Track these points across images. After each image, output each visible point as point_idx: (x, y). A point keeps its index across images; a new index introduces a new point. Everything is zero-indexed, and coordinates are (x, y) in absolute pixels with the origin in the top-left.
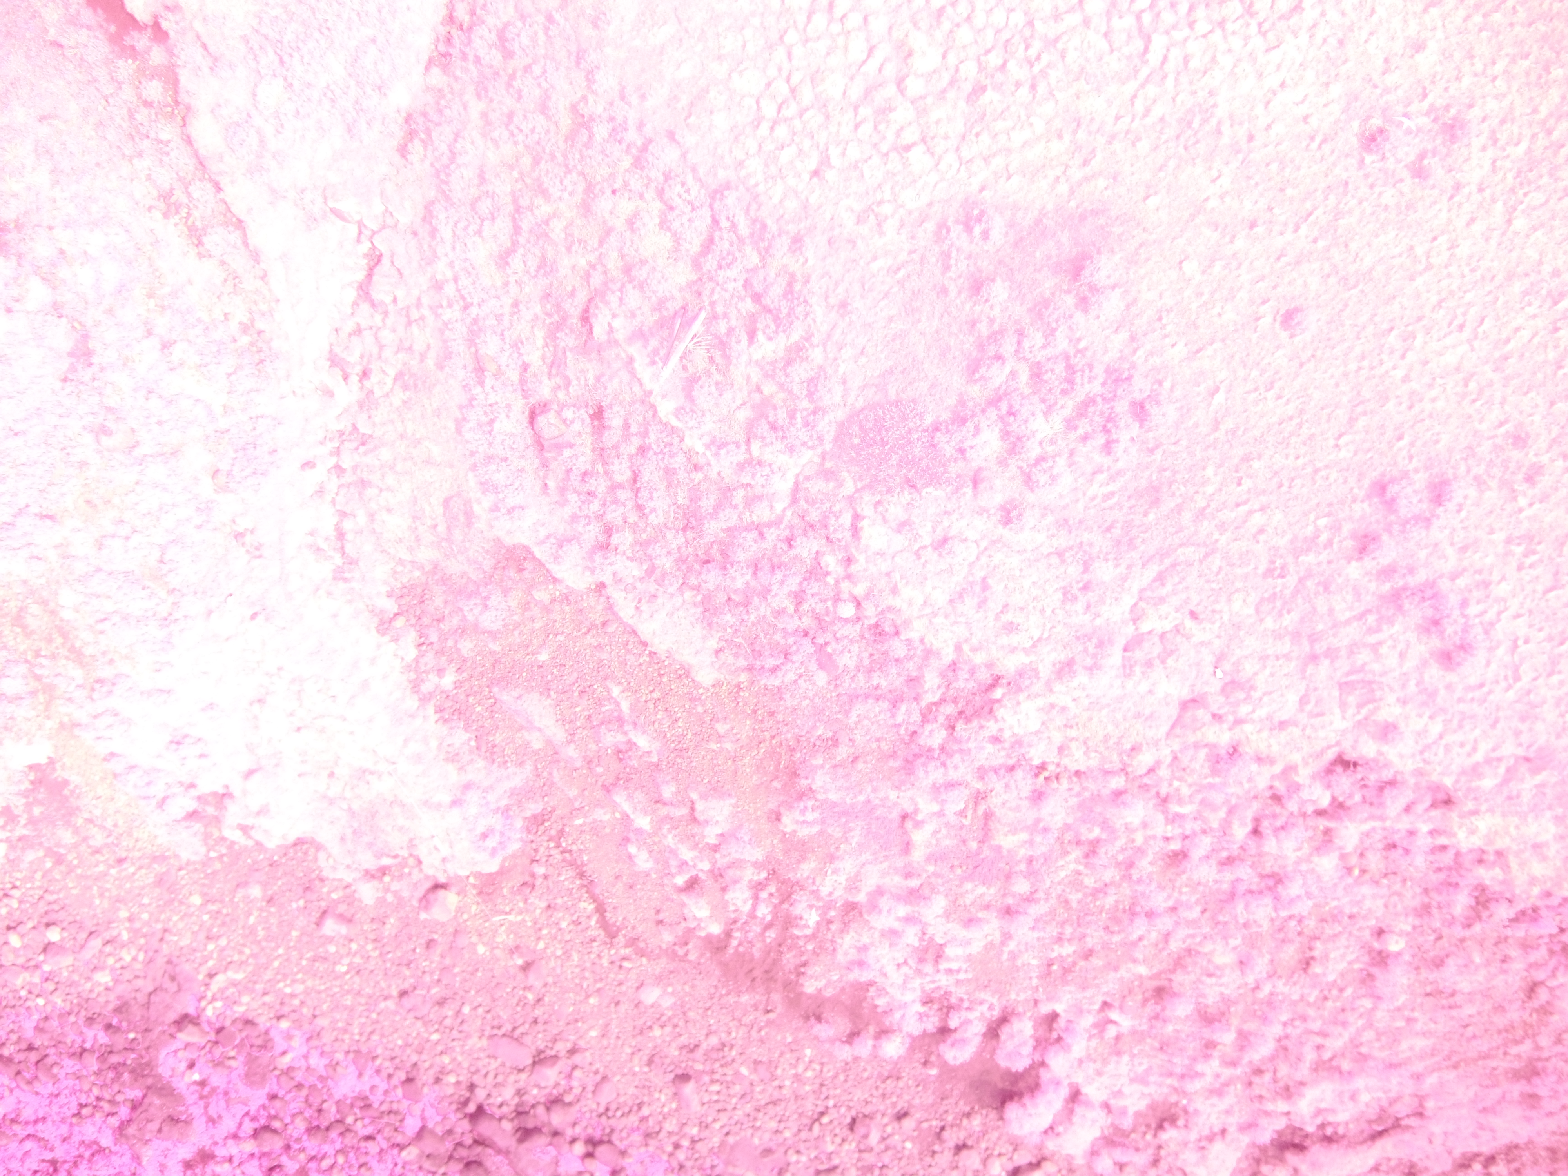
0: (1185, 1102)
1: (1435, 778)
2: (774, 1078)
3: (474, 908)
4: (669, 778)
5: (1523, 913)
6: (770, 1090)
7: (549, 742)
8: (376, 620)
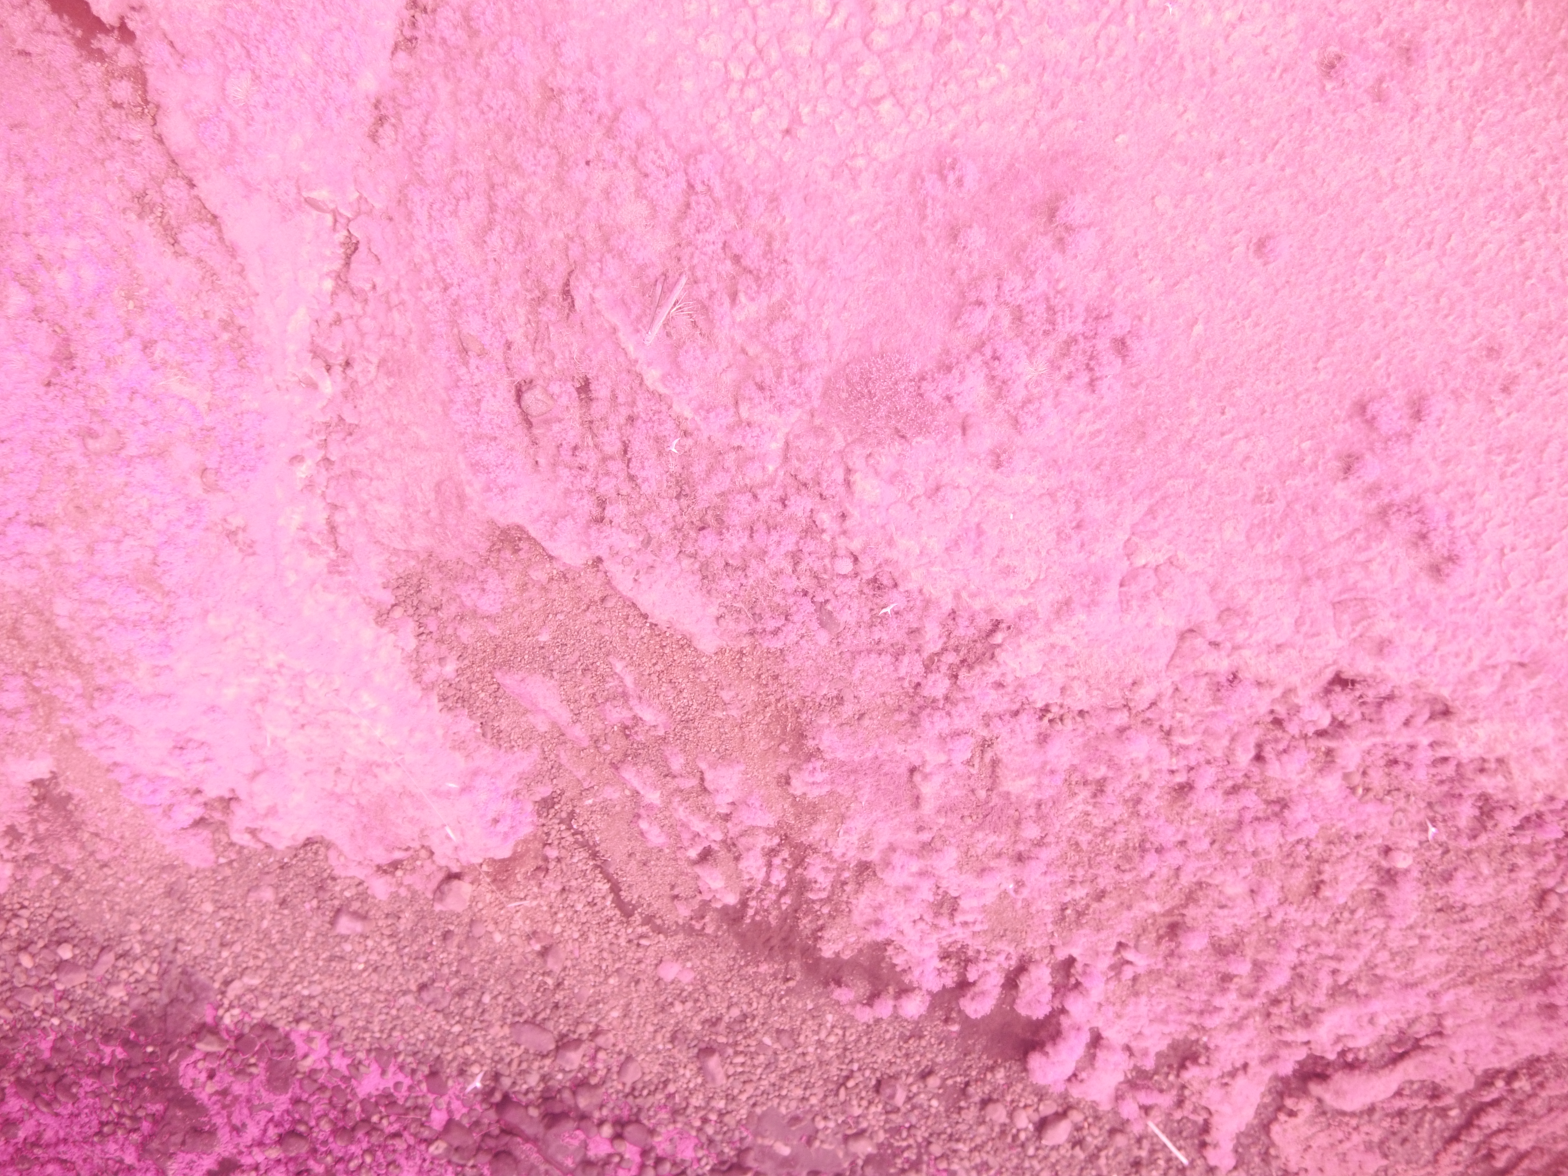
0: (1205, 1039)
1: (1431, 689)
2: (797, 1045)
3: (489, 897)
4: (677, 750)
5: (1527, 819)
6: (794, 1057)
7: (554, 724)
8: (374, 612)
